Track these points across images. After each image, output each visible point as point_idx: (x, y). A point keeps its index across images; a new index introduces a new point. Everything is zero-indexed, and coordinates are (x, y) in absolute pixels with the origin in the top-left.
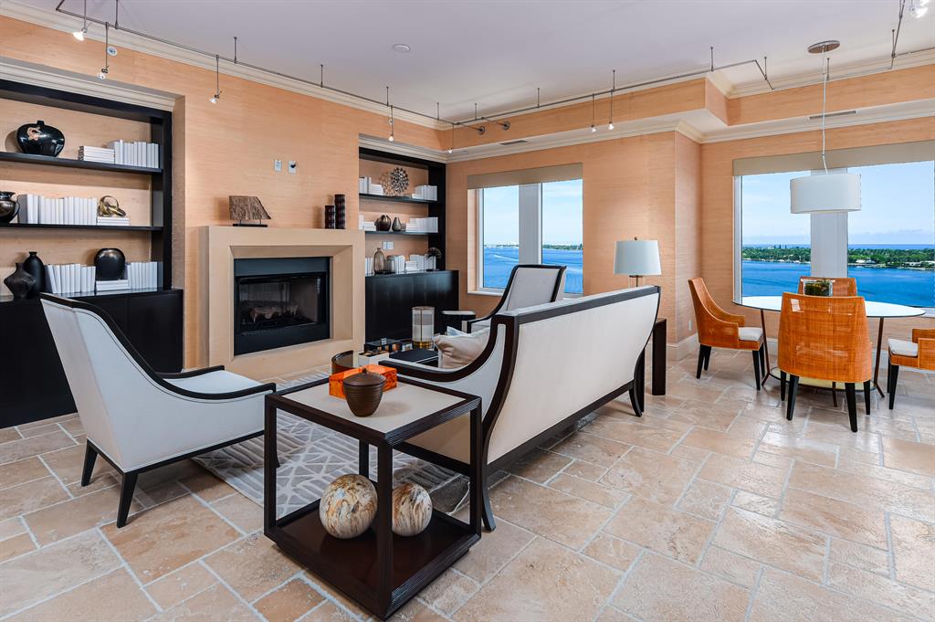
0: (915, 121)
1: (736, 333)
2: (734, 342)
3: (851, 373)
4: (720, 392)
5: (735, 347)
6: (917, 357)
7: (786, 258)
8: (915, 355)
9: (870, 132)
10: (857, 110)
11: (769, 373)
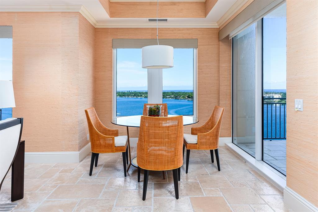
0: (188, 29)
1: (114, 142)
2: (112, 148)
3: (176, 163)
4: (104, 185)
5: (112, 152)
6: (197, 144)
7: (131, 96)
8: (196, 143)
9: (172, 32)
10: (168, 19)
11: (131, 164)
